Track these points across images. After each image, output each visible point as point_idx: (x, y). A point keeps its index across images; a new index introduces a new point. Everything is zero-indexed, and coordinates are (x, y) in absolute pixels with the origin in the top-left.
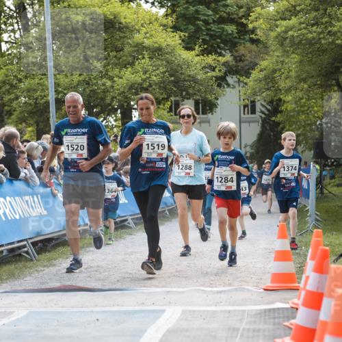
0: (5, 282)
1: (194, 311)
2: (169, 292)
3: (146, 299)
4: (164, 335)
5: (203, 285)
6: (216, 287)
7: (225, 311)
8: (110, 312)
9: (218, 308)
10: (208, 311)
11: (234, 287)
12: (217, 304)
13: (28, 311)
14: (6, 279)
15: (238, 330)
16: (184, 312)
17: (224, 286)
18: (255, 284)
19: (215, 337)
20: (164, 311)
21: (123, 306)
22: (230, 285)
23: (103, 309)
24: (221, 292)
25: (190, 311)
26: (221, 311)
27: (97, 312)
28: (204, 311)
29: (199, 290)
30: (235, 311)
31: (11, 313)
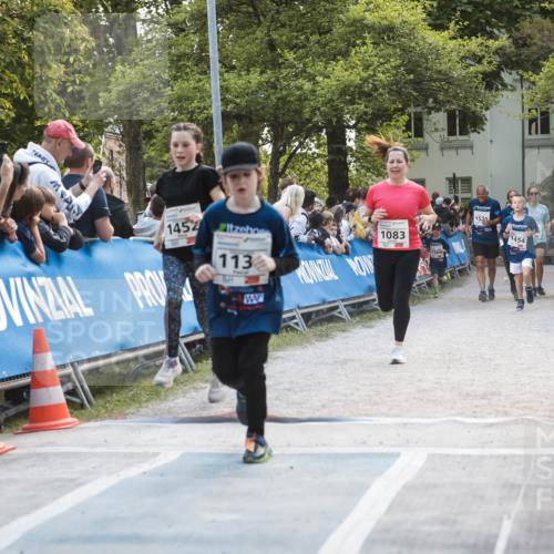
0: (144, 405)
1: (448, 455)
2: (405, 424)
3: (369, 436)
4: (399, 494)
5: (461, 414)
6: (482, 417)
7: (499, 456)
8: (311, 455)
9: (487, 451)
10: (469, 456)
11: (513, 418)
12: (483, 445)
13: (181, 453)
14: (147, 401)
15: (519, 486)
16: (431, 458)
17: (496, 416)
18: (547, 413)
19: (482, 498)
20: (398, 455)
21: (332, 446)
22: (506, 414)
23: (300, 451)
24: (491, 425)
25: (440, 455)
26: (492, 457)
27: (291, 455)
28: (463, 456)
29: (456, 421)
30: (513, 456)
31: (155, 455)
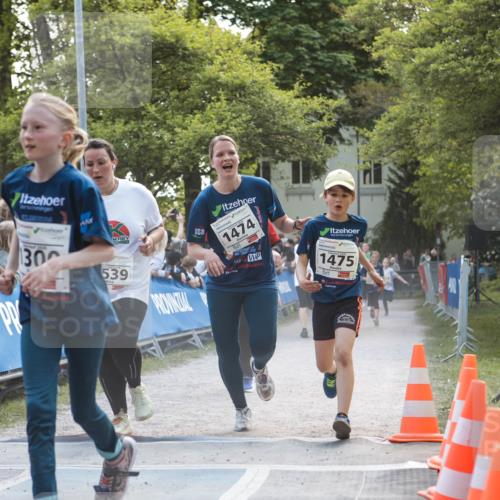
0: (11, 425)
1: (288, 472)
2: (251, 443)
3: (218, 454)
5: (301, 434)
6: (320, 436)
7: (333, 473)
9: (323, 468)
10: (307, 472)
12: (320, 462)
14: (13, 421)
16: (272, 474)
18: (377, 433)
20: (244, 471)
21: (183, 463)
23: (154, 468)
24: (327, 444)
25: (282, 472)
26: (327, 473)
28: (303, 472)
29: (296, 440)
30: (347, 472)
31: (19, 472)
